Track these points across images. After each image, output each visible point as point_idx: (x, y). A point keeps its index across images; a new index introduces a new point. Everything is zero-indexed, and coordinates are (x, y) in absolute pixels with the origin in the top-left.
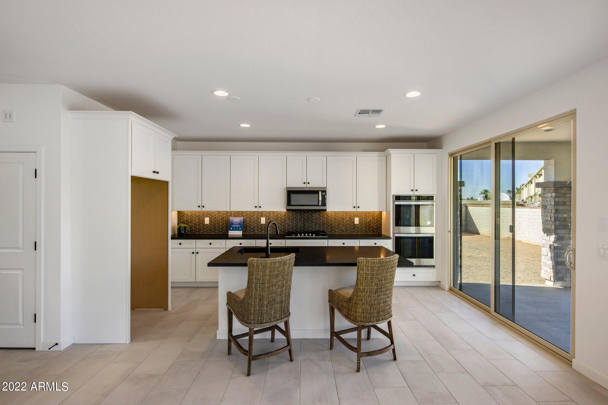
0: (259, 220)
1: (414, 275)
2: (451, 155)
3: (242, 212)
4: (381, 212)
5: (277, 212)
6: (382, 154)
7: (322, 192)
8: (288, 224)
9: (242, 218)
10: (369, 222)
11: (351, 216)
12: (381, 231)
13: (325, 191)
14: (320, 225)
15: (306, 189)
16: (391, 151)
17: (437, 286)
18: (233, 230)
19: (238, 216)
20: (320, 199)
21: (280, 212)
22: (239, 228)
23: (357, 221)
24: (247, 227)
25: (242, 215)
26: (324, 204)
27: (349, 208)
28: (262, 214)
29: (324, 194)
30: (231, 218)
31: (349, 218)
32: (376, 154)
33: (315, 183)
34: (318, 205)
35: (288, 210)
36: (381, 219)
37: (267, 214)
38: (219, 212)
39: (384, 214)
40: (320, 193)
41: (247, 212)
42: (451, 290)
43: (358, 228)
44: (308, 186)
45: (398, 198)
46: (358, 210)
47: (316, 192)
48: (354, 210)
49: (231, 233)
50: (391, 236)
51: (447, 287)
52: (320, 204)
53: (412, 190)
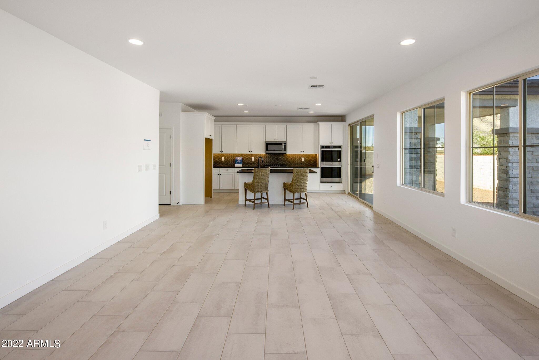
0: (251, 158)
1: (331, 187)
2: (349, 125)
3: (242, 154)
4: (316, 155)
5: (260, 154)
6: (315, 123)
7: (284, 144)
8: (266, 161)
9: (242, 158)
10: (310, 160)
11: (300, 156)
12: (316, 165)
13: (285, 144)
14: (283, 161)
15: (276, 142)
16: (320, 123)
17: (343, 192)
18: (237, 164)
19: (239, 157)
20: (283, 147)
21: (262, 154)
22: (240, 162)
23: (303, 159)
24: (244, 162)
25: (241, 156)
26: (285, 149)
27: (298, 152)
28: (252, 155)
29: (285, 145)
30: (236, 158)
31: (299, 158)
32: (312, 124)
33: (280, 140)
34: (282, 151)
35: (266, 153)
36: (316, 158)
37: (255, 155)
38: (230, 154)
40: (283, 145)
41: (244, 154)
42: (349, 194)
43: (304, 163)
44: (277, 140)
45: (323, 147)
46: (303, 153)
47: (281, 144)
48: (301, 153)
49: (236, 165)
50: (320, 167)
51: (347, 192)
52: (283, 150)
53: (330, 143)
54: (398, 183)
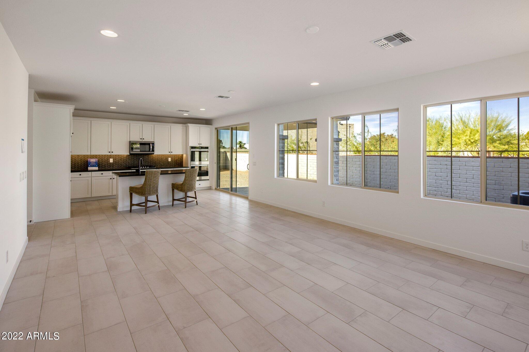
0: (108, 160)
1: (200, 184)
2: (216, 129)
3: (96, 155)
4: (182, 155)
5: (121, 155)
6: (184, 125)
7: (152, 144)
8: (128, 162)
9: (97, 160)
10: (176, 160)
11: (167, 157)
12: (183, 165)
13: (154, 144)
14: (148, 162)
15: (143, 142)
16: (189, 125)
17: (210, 188)
18: (91, 166)
19: (93, 158)
20: (151, 147)
21: (123, 155)
22: (95, 165)
23: (170, 160)
25: (96, 157)
26: (153, 151)
27: (166, 153)
28: (110, 157)
29: (153, 145)
30: (89, 160)
31: (166, 158)
32: (181, 125)
33: (147, 139)
34: (150, 151)
35: (130, 154)
36: (183, 158)
37: (114, 157)
38: (78, 156)
39: (184, 156)
40: (151, 145)
41: (100, 155)
42: (216, 189)
43: (170, 163)
44: (143, 140)
45: (192, 148)
46: (172, 154)
47: (149, 144)
48: (170, 154)
49: (90, 168)
50: (189, 166)
51: (214, 188)
52: (151, 150)
53: (199, 144)
54: (276, 176)
